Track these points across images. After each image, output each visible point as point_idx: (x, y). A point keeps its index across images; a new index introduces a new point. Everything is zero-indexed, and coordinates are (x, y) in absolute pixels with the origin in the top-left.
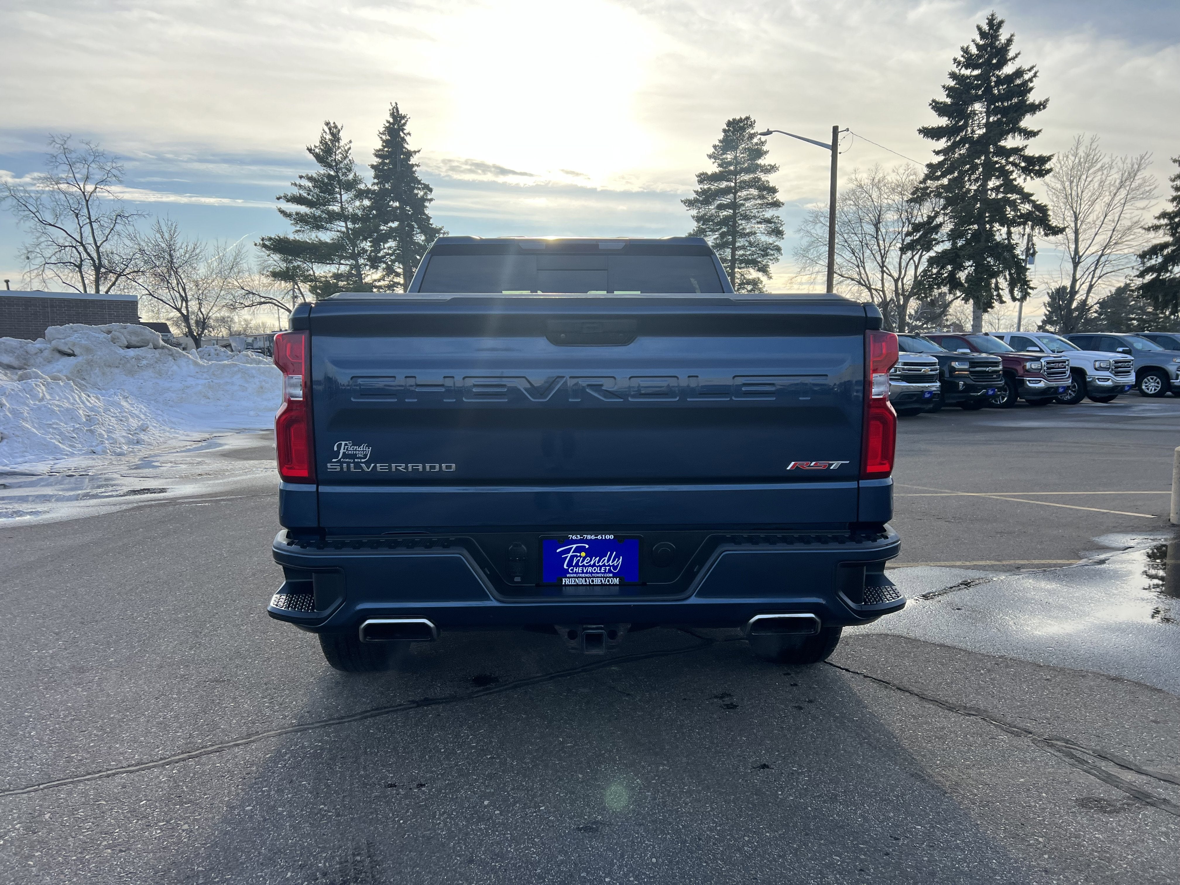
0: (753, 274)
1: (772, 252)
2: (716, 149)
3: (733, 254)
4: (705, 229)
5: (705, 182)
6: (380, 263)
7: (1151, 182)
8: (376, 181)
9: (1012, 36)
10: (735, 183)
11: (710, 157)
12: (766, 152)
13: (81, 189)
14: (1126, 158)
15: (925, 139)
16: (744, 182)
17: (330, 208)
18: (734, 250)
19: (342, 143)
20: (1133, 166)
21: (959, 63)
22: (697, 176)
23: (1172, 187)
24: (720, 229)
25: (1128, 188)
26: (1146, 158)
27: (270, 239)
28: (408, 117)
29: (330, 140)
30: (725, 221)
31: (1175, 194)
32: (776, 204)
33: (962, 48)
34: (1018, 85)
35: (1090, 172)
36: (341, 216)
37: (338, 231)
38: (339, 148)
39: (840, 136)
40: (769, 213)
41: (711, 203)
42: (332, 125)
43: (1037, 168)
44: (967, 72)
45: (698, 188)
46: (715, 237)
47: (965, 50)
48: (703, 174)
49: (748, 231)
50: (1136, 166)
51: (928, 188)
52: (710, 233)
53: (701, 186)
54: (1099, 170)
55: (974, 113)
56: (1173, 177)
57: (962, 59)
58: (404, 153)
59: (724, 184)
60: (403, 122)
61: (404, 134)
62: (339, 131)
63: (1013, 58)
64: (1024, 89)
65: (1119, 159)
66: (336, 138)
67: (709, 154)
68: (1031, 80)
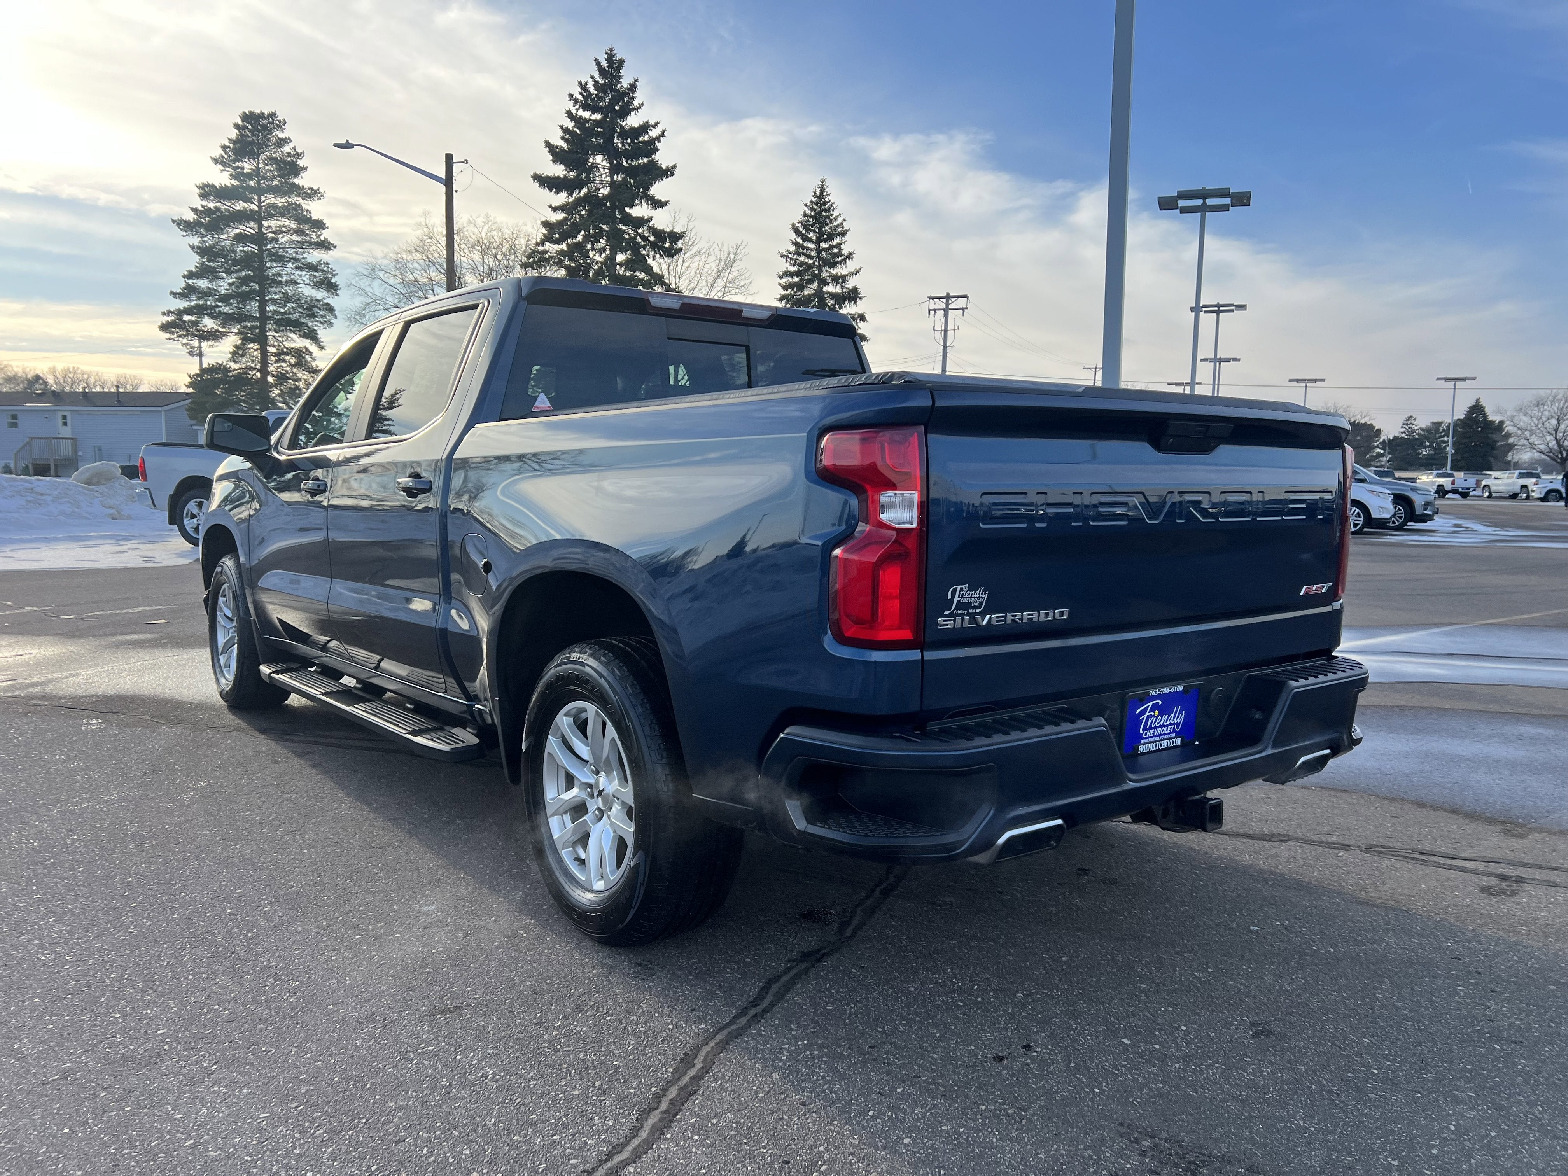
0: (297, 341)
1: (322, 313)
2: (225, 152)
3: (262, 310)
4: (214, 268)
5: (212, 198)
7: (747, 275)
9: (636, 81)
10: (260, 207)
11: (216, 161)
12: (304, 169)
14: (722, 246)
15: (541, 190)
16: (274, 206)
18: (263, 304)
20: (729, 254)
21: (576, 101)
22: (199, 187)
23: (780, 284)
24: (240, 270)
25: (725, 279)
26: (741, 247)
30: (247, 261)
31: (783, 292)
32: (325, 245)
33: (580, 83)
34: (644, 142)
35: (686, 255)
39: (456, 168)
40: (315, 256)
41: (222, 230)
43: (667, 245)
44: (586, 114)
45: (198, 203)
46: (230, 281)
47: (583, 87)
48: (208, 185)
49: (285, 278)
50: (732, 256)
51: (546, 252)
52: (224, 275)
53: (205, 203)
54: (695, 255)
55: (595, 166)
56: (781, 273)
57: (580, 97)
59: (240, 206)
63: (637, 109)
64: (651, 148)
65: (715, 245)
67: (213, 156)
68: (658, 139)
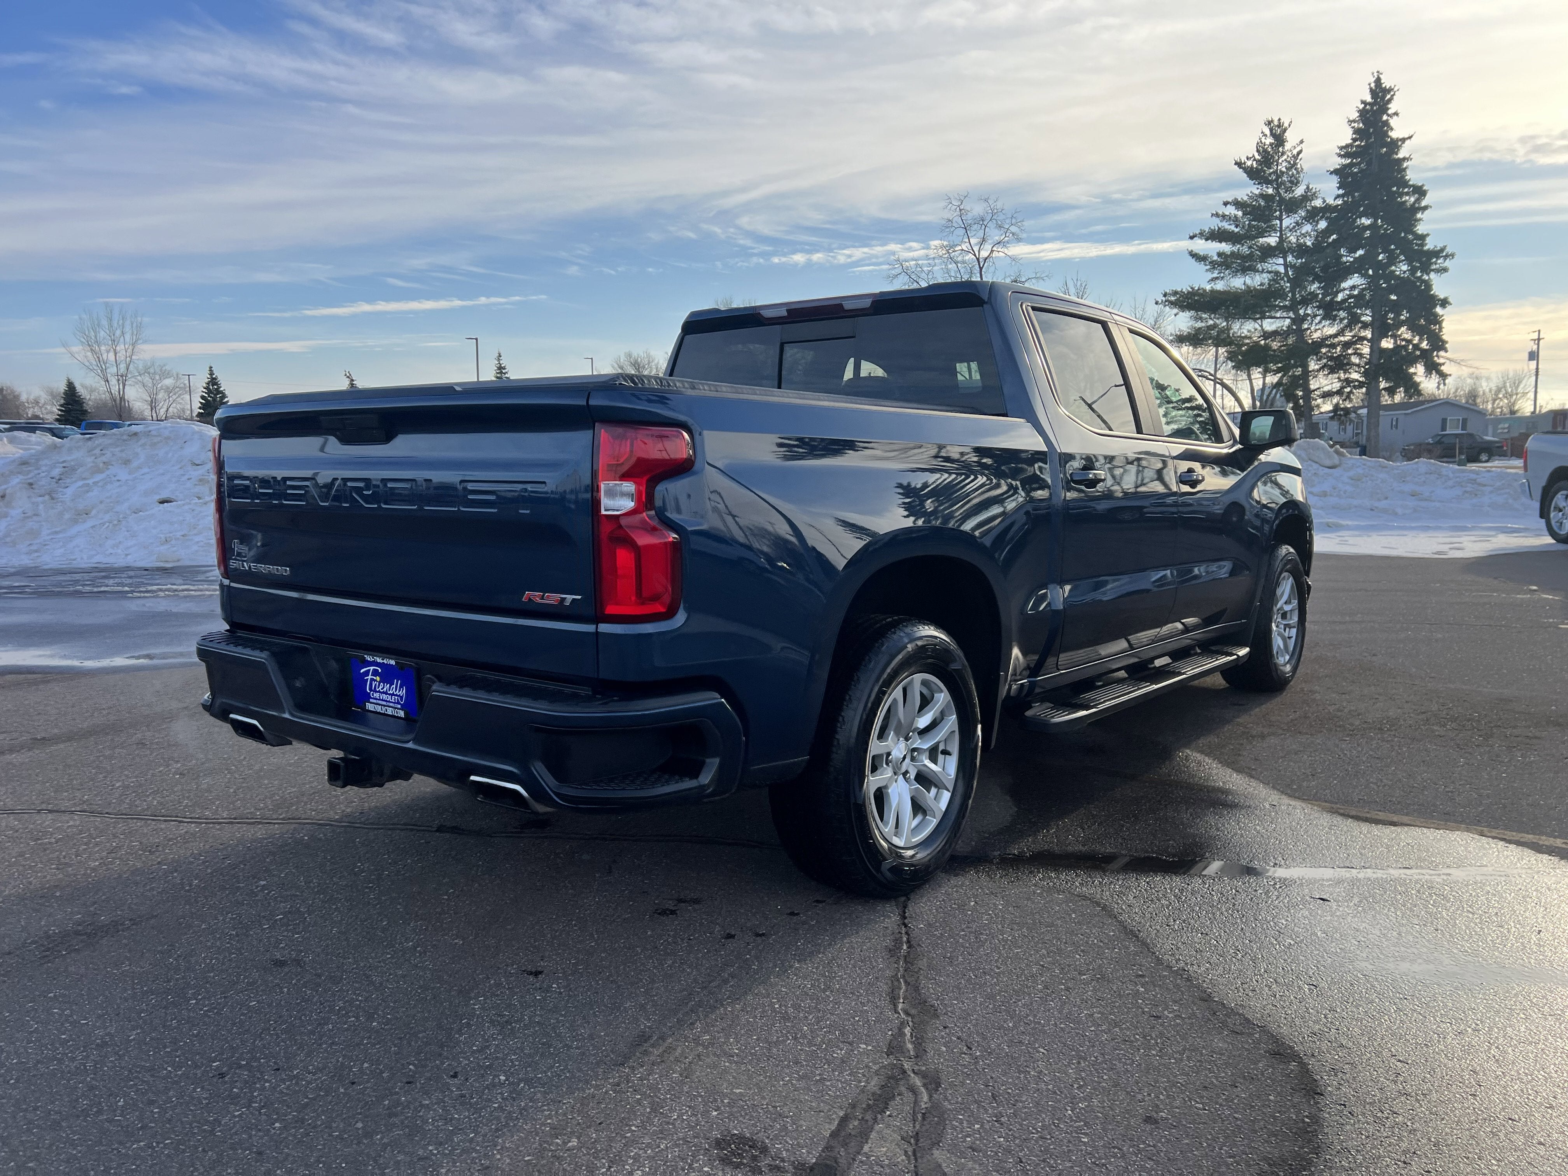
6: (1339, 310)
8: (1341, 192)
13: (975, 255)
17: (1262, 240)
19: (1288, 146)
27: (1175, 293)
28: (1395, 89)
29: (1271, 144)
36: (1280, 250)
37: (1270, 272)
38: (1283, 154)
42: (1276, 123)
58: (1386, 145)
60: (1388, 97)
61: (1388, 115)
62: (1285, 130)
66: (1279, 139)
